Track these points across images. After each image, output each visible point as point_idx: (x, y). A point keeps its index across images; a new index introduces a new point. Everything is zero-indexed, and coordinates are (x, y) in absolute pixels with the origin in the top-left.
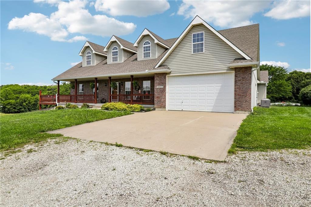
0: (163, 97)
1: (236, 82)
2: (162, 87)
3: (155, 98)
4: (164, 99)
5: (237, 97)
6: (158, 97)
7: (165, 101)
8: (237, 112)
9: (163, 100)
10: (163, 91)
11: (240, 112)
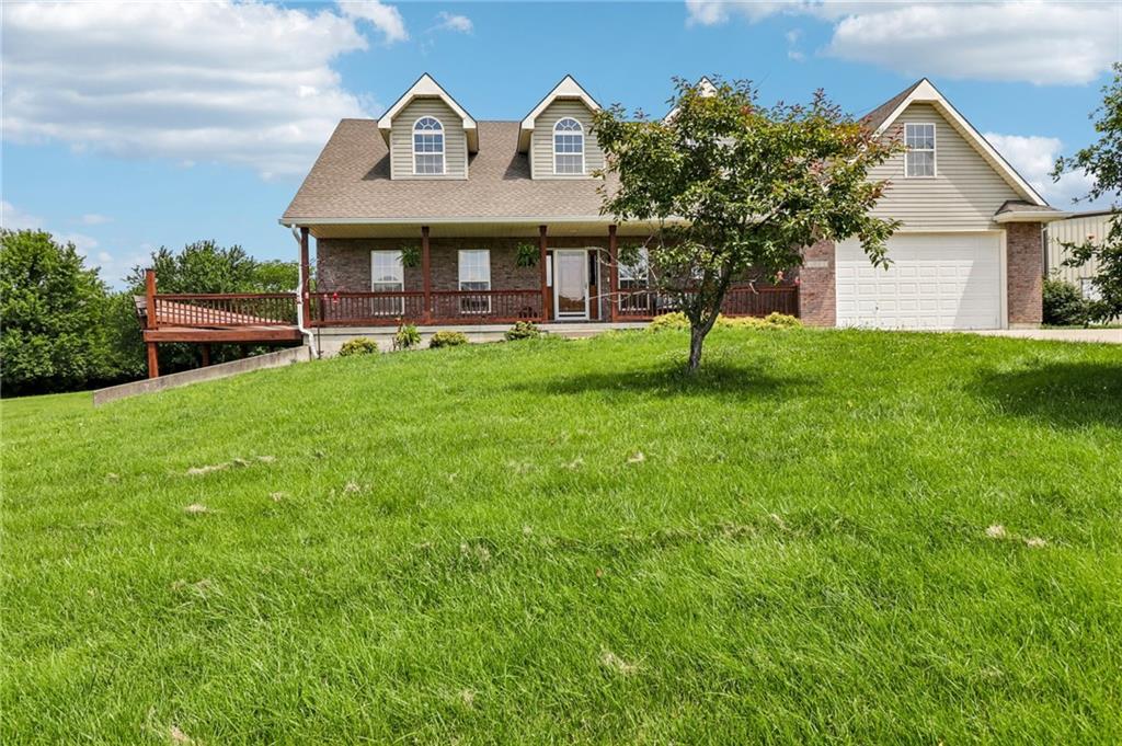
0: (828, 294)
1: (1010, 255)
2: (824, 264)
3: (802, 298)
4: (830, 299)
5: (1016, 291)
6: (813, 294)
7: (834, 305)
8: (1016, 325)
9: (826, 303)
10: (828, 275)
11: (1022, 325)
